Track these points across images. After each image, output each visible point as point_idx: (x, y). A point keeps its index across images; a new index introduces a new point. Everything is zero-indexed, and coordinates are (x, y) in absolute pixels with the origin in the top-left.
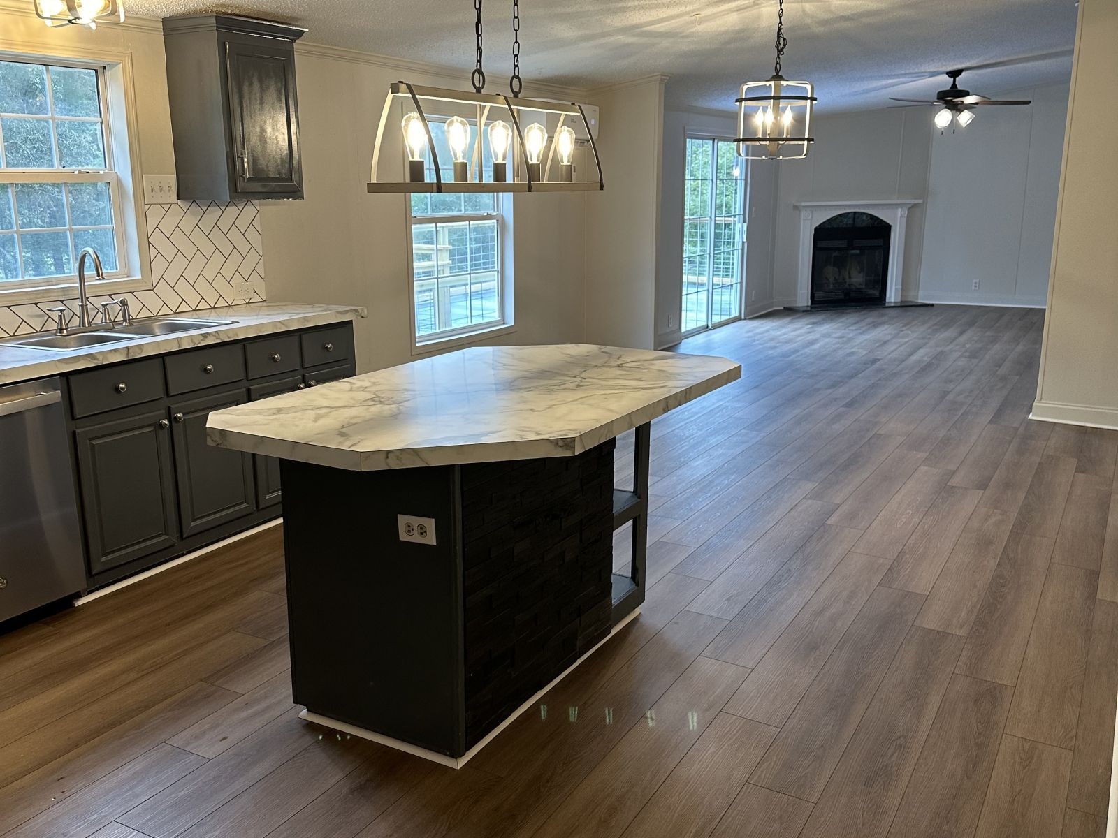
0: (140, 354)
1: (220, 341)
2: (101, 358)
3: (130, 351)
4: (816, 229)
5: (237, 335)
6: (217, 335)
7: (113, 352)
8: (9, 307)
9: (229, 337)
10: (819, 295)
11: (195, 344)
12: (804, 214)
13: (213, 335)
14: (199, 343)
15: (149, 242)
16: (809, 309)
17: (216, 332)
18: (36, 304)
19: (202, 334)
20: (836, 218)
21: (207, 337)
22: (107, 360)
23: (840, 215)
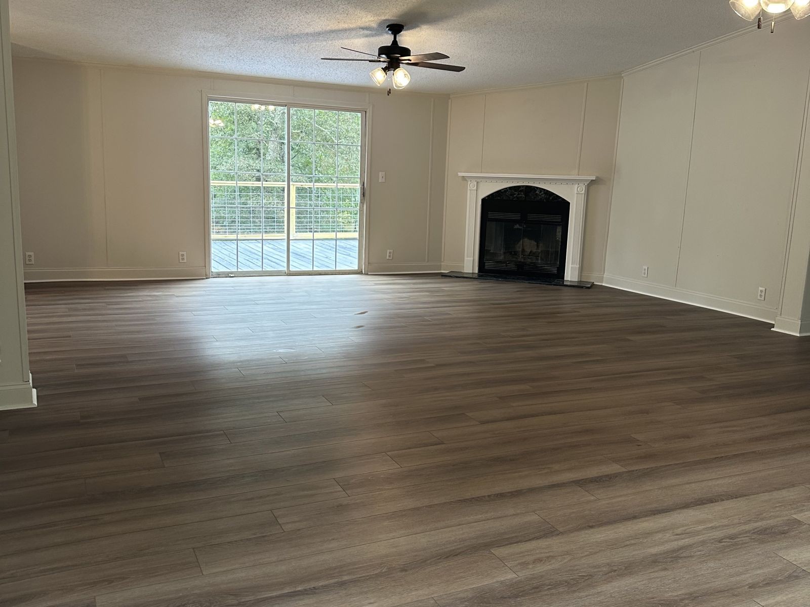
4: (483, 200)
10: (489, 265)
12: (472, 185)
16: (476, 276)
20: (506, 190)
23: (511, 188)
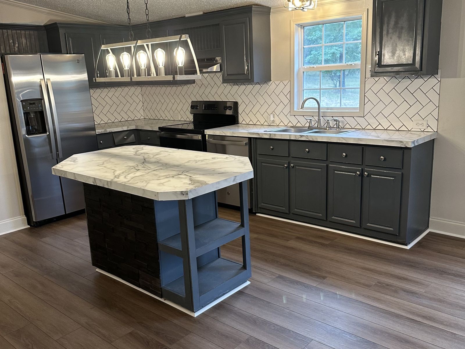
0: (274, 137)
1: (308, 140)
2: (261, 135)
3: (271, 135)
5: (317, 139)
6: (307, 137)
7: (265, 134)
8: (303, 116)
9: (313, 139)
11: (297, 138)
13: (305, 137)
14: (299, 138)
15: (365, 95)
17: (307, 136)
18: (313, 116)
19: (300, 135)
21: (302, 137)
22: (263, 136)
